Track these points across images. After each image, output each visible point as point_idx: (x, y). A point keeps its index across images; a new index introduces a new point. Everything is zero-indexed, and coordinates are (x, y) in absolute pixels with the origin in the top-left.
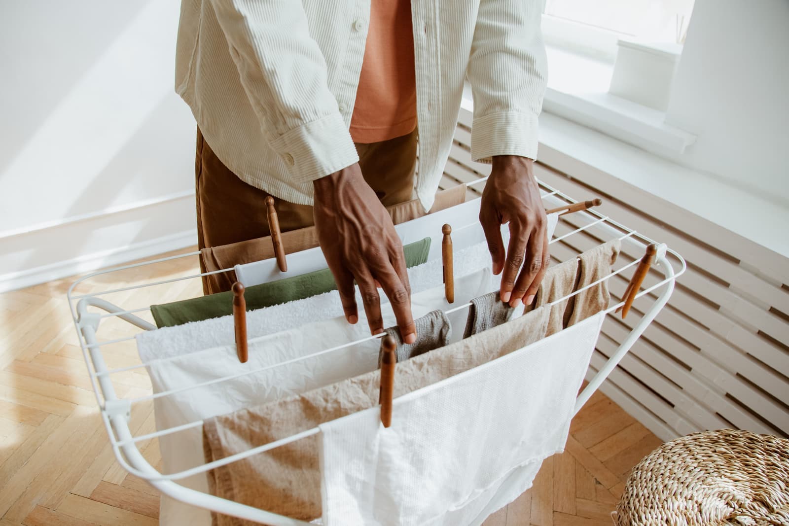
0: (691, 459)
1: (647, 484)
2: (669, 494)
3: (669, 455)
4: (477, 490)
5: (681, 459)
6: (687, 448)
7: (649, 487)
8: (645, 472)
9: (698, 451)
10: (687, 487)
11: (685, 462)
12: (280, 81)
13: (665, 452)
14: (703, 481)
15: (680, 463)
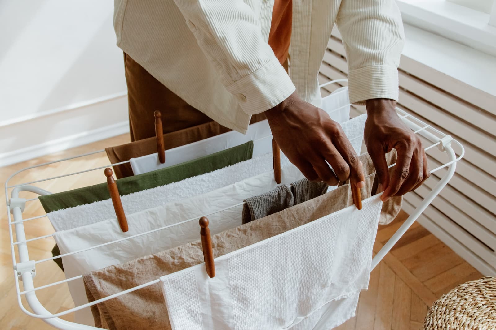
0: (480, 297)
1: (441, 316)
2: (459, 325)
3: (462, 294)
4: (299, 318)
5: (472, 298)
6: (478, 289)
7: (443, 319)
8: (441, 307)
9: (487, 292)
10: (475, 319)
11: (475, 300)
12: (230, 44)
13: (459, 292)
14: (489, 316)
15: (471, 300)
